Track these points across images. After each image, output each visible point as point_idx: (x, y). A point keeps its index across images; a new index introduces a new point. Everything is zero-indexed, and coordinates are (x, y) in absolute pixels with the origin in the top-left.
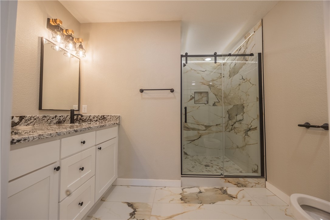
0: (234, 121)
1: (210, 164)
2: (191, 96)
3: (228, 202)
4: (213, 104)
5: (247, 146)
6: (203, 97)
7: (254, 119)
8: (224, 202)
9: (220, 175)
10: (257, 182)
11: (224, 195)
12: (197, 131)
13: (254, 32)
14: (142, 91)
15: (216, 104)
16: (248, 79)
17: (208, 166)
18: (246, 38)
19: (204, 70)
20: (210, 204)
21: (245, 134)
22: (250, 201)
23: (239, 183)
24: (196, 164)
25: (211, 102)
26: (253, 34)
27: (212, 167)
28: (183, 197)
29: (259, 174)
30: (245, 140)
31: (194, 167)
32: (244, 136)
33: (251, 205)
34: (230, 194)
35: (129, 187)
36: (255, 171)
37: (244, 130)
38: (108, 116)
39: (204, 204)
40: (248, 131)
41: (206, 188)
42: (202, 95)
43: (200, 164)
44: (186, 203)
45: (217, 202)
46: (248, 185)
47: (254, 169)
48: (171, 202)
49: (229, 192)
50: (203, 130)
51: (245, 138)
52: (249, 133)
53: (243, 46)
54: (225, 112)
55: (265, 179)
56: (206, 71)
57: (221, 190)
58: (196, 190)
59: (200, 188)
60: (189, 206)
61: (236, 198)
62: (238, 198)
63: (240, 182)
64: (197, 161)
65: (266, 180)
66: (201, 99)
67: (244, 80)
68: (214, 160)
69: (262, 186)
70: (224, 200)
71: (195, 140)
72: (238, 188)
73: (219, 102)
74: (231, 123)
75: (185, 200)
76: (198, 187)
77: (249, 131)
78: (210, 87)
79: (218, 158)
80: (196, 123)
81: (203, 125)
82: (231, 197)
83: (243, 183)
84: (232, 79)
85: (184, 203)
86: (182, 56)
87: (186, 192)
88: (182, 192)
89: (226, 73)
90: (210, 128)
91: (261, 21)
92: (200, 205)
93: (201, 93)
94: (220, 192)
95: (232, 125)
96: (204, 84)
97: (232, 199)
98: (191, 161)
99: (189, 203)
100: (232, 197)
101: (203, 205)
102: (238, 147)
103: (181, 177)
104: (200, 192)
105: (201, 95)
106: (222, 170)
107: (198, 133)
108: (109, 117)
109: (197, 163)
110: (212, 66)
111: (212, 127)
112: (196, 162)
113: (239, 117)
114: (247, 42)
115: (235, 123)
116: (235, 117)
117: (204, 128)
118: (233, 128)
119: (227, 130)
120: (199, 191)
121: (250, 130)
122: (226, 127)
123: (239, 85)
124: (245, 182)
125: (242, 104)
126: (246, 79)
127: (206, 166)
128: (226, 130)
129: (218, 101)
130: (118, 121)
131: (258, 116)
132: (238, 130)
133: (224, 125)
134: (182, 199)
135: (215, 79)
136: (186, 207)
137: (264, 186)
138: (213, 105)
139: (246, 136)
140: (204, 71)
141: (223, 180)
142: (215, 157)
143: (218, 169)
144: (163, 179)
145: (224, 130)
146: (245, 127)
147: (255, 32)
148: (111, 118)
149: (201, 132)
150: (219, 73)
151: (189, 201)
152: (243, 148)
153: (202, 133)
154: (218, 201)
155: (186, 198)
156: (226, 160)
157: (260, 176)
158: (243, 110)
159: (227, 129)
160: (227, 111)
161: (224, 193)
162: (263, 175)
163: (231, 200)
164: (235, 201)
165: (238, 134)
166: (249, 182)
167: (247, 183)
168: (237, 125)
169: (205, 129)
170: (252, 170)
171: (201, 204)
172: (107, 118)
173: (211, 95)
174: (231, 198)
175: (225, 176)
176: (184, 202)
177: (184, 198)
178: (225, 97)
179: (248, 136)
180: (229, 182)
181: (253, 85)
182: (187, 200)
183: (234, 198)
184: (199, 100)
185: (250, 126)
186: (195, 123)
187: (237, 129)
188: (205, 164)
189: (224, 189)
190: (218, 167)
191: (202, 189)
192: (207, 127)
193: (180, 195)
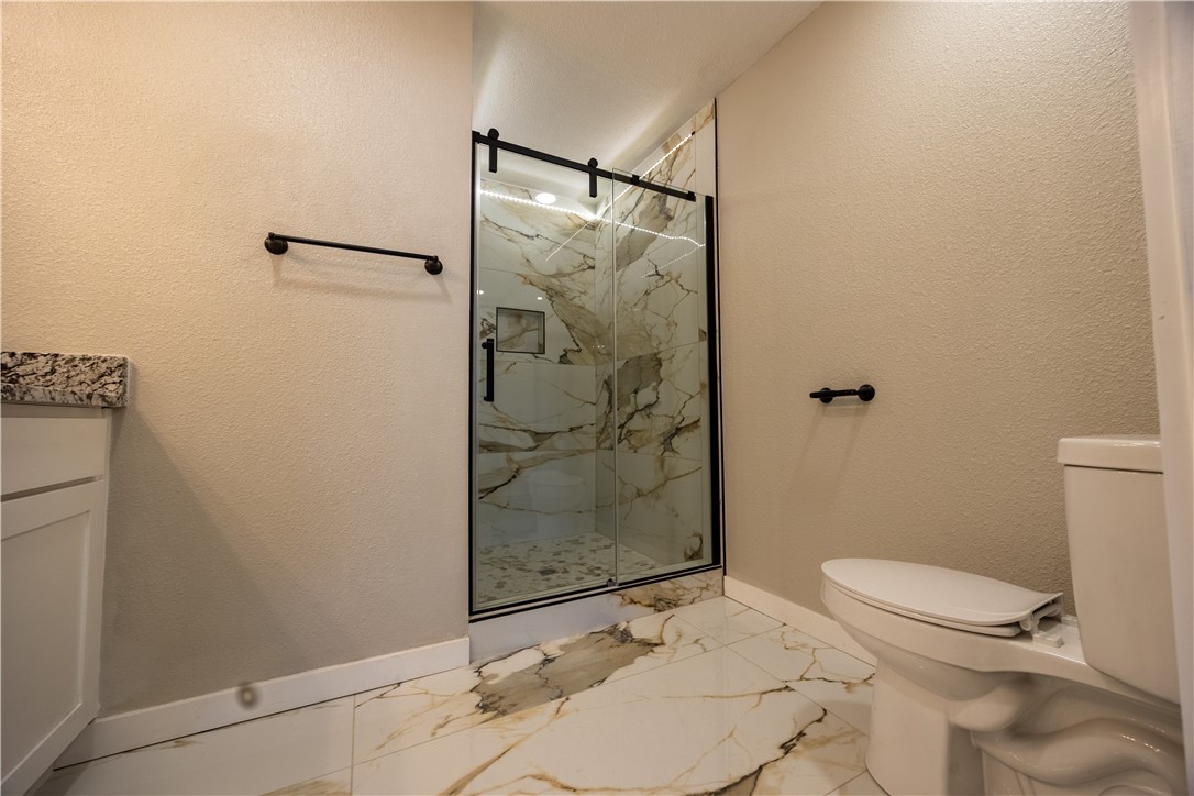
0: (629, 410)
1: (555, 565)
2: (485, 320)
3: (642, 662)
4: (561, 357)
5: (669, 482)
6: (525, 330)
7: (692, 397)
8: (630, 667)
9: (606, 586)
10: (704, 585)
11: (628, 647)
12: (504, 454)
13: (693, 133)
14: (277, 245)
15: (569, 356)
16: (675, 275)
17: (553, 572)
18: (667, 148)
19: (531, 232)
20: (591, 686)
21: (662, 447)
22: (700, 642)
23: (660, 600)
24: (506, 574)
25: (553, 351)
26: (689, 140)
27: (566, 571)
28: (489, 697)
29: (707, 559)
30: (662, 466)
31: (505, 583)
32: (659, 453)
33: (705, 651)
34: (643, 639)
35: (185, 744)
36: (696, 555)
37: (660, 435)
38: (32, 356)
39: (571, 697)
40: (673, 436)
41: (564, 641)
42: (524, 322)
43: (521, 569)
44: (504, 713)
45: (610, 675)
46: (682, 598)
47: (692, 549)
48: (441, 732)
49: (637, 633)
50: (527, 450)
51: (662, 461)
52: (676, 441)
53: (660, 171)
54: (597, 386)
55: (722, 569)
56: (537, 236)
57: (611, 633)
58: (531, 658)
59: (542, 647)
60: (520, 718)
61: (662, 644)
62: (666, 642)
63: (664, 596)
64: (509, 563)
65: (725, 574)
66: (520, 335)
67: (662, 277)
68: (566, 551)
69: (716, 592)
70: (630, 661)
71: (496, 488)
72: (658, 614)
73: (579, 351)
74: (617, 418)
75: (496, 705)
76: (536, 646)
77: (676, 437)
78: (551, 296)
79: (576, 542)
80: (502, 425)
81: (525, 431)
82: (648, 646)
83: (671, 596)
84: (622, 275)
85: (495, 717)
86: (477, 138)
87: (494, 676)
88: (477, 681)
89: (602, 254)
90: (547, 442)
91: (711, 104)
92: (555, 704)
93: (518, 314)
94: (611, 640)
95: (622, 426)
96: (531, 283)
97: (652, 651)
98: (489, 567)
99: (516, 711)
100: (649, 644)
101: (567, 699)
102: (639, 494)
103: (471, 622)
104: (548, 660)
105: (519, 322)
106: (599, 575)
107: (510, 460)
108: (41, 365)
109: (510, 571)
110: (557, 225)
111: (555, 437)
112: (506, 566)
113: (646, 396)
114: (671, 162)
115: (631, 416)
116: (632, 399)
117: (531, 443)
118: (626, 434)
119: (602, 446)
120: (539, 657)
121: (678, 430)
122: (601, 433)
123: (647, 293)
124: (674, 591)
125: (656, 355)
126: (669, 274)
127: (544, 572)
128: (598, 446)
129: (576, 348)
130: (112, 387)
131: (702, 385)
132: (641, 439)
133: (594, 429)
134: (484, 708)
135: (568, 270)
136: (508, 727)
137: (720, 591)
138: (561, 362)
139: (666, 454)
140: (532, 238)
141: (615, 599)
142: (567, 541)
143: (586, 574)
144: (389, 652)
145: (593, 445)
146: (661, 425)
147: (696, 134)
148: (53, 371)
149: (517, 456)
150: (580, 253)
151: (515, 705)
152: (655, 492)
153: (523, 461)
154: (613, 672)
155: (501, 698)
156: (601, 544)
157: (711, 562)
158: (658, 371)
159: (603, 441)
160: (605, 382)
161: (623, 642)
162: (717, 560)
163: (650, 654)
164: (662, 653)
165: (641, 450)
166: (685, 589)
167: (680, 592)
168: (637, 423)
169: (534, 445)
170: (685, 553)
171: (563, 699)
172: (20, 370)
173: (554, 325)
174: (648, 649)
175: (620, 584)
176: (496, 712)
177: (491, 700)
178: (598, 336)
179: (673, 450)
180: (632, 602)
181: (689, 291)
182: (503, 702)
183: (657, 645)
184: (510, 338)
185: (679, 419)
186: (499, 424)
187: (639, 434)
188: (540, 566)
189: (621, 629)
190: (584, 569)
191: (552, 648)
192: (538, 437)
193: (473, 694)
